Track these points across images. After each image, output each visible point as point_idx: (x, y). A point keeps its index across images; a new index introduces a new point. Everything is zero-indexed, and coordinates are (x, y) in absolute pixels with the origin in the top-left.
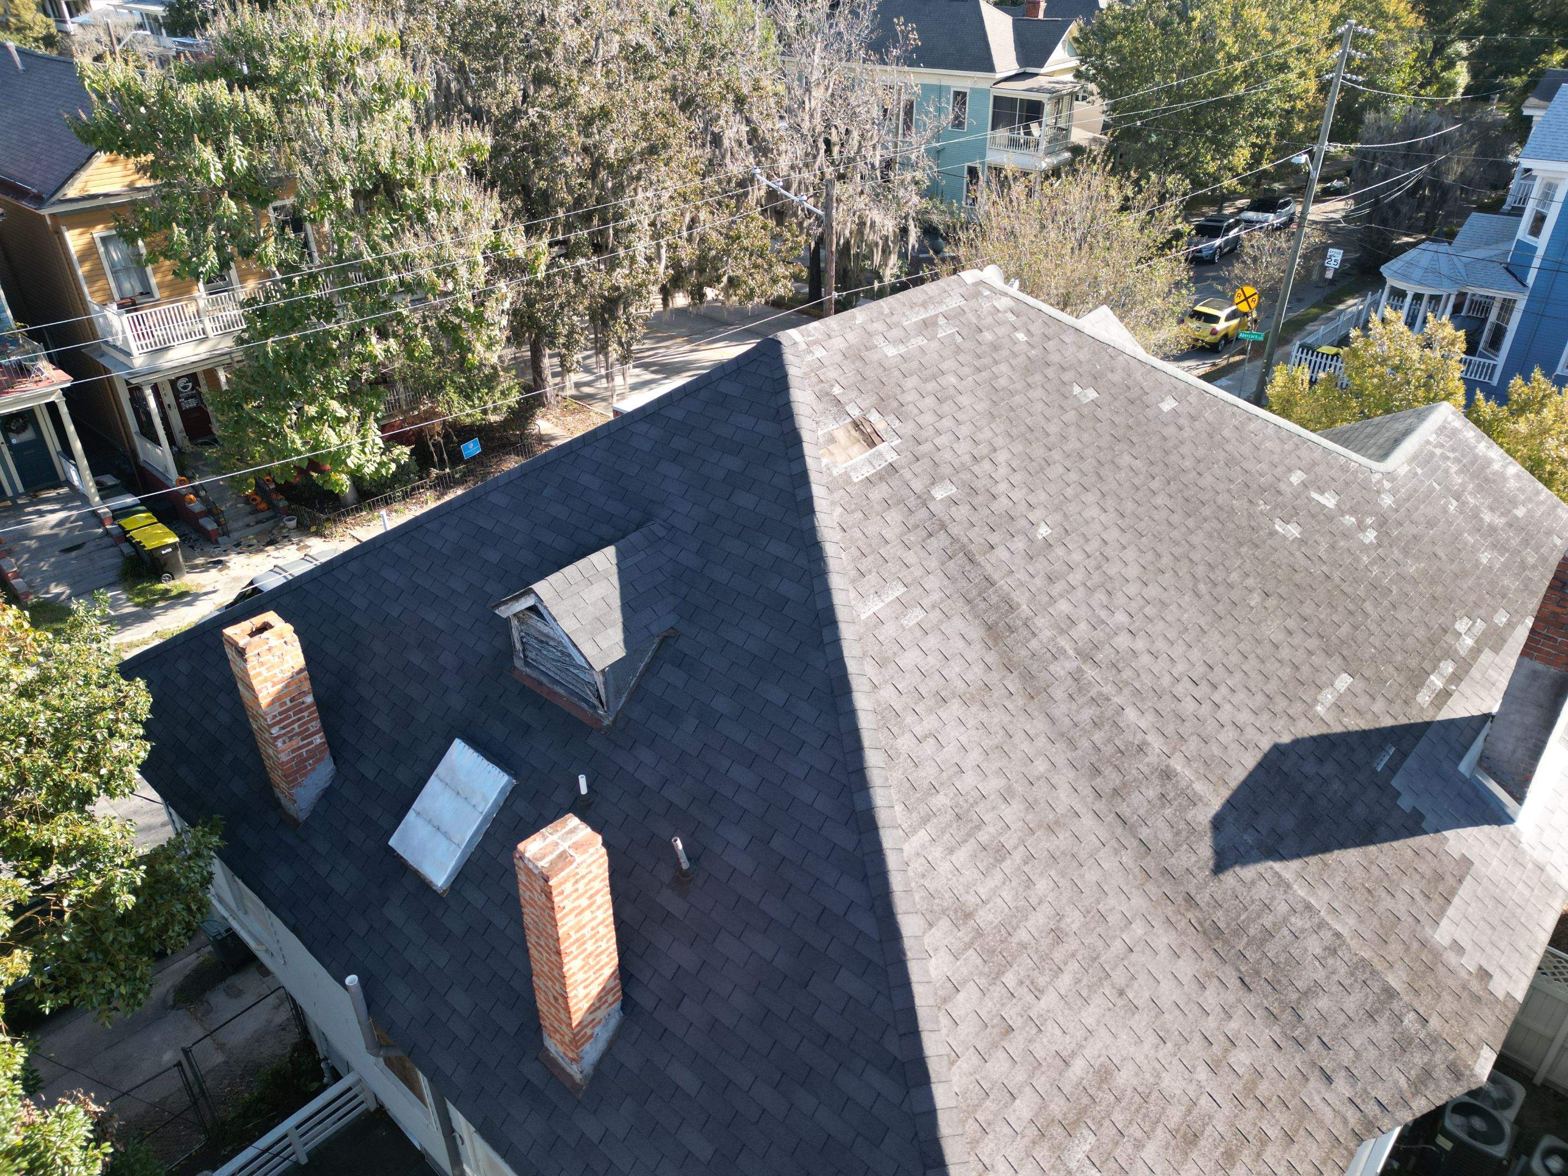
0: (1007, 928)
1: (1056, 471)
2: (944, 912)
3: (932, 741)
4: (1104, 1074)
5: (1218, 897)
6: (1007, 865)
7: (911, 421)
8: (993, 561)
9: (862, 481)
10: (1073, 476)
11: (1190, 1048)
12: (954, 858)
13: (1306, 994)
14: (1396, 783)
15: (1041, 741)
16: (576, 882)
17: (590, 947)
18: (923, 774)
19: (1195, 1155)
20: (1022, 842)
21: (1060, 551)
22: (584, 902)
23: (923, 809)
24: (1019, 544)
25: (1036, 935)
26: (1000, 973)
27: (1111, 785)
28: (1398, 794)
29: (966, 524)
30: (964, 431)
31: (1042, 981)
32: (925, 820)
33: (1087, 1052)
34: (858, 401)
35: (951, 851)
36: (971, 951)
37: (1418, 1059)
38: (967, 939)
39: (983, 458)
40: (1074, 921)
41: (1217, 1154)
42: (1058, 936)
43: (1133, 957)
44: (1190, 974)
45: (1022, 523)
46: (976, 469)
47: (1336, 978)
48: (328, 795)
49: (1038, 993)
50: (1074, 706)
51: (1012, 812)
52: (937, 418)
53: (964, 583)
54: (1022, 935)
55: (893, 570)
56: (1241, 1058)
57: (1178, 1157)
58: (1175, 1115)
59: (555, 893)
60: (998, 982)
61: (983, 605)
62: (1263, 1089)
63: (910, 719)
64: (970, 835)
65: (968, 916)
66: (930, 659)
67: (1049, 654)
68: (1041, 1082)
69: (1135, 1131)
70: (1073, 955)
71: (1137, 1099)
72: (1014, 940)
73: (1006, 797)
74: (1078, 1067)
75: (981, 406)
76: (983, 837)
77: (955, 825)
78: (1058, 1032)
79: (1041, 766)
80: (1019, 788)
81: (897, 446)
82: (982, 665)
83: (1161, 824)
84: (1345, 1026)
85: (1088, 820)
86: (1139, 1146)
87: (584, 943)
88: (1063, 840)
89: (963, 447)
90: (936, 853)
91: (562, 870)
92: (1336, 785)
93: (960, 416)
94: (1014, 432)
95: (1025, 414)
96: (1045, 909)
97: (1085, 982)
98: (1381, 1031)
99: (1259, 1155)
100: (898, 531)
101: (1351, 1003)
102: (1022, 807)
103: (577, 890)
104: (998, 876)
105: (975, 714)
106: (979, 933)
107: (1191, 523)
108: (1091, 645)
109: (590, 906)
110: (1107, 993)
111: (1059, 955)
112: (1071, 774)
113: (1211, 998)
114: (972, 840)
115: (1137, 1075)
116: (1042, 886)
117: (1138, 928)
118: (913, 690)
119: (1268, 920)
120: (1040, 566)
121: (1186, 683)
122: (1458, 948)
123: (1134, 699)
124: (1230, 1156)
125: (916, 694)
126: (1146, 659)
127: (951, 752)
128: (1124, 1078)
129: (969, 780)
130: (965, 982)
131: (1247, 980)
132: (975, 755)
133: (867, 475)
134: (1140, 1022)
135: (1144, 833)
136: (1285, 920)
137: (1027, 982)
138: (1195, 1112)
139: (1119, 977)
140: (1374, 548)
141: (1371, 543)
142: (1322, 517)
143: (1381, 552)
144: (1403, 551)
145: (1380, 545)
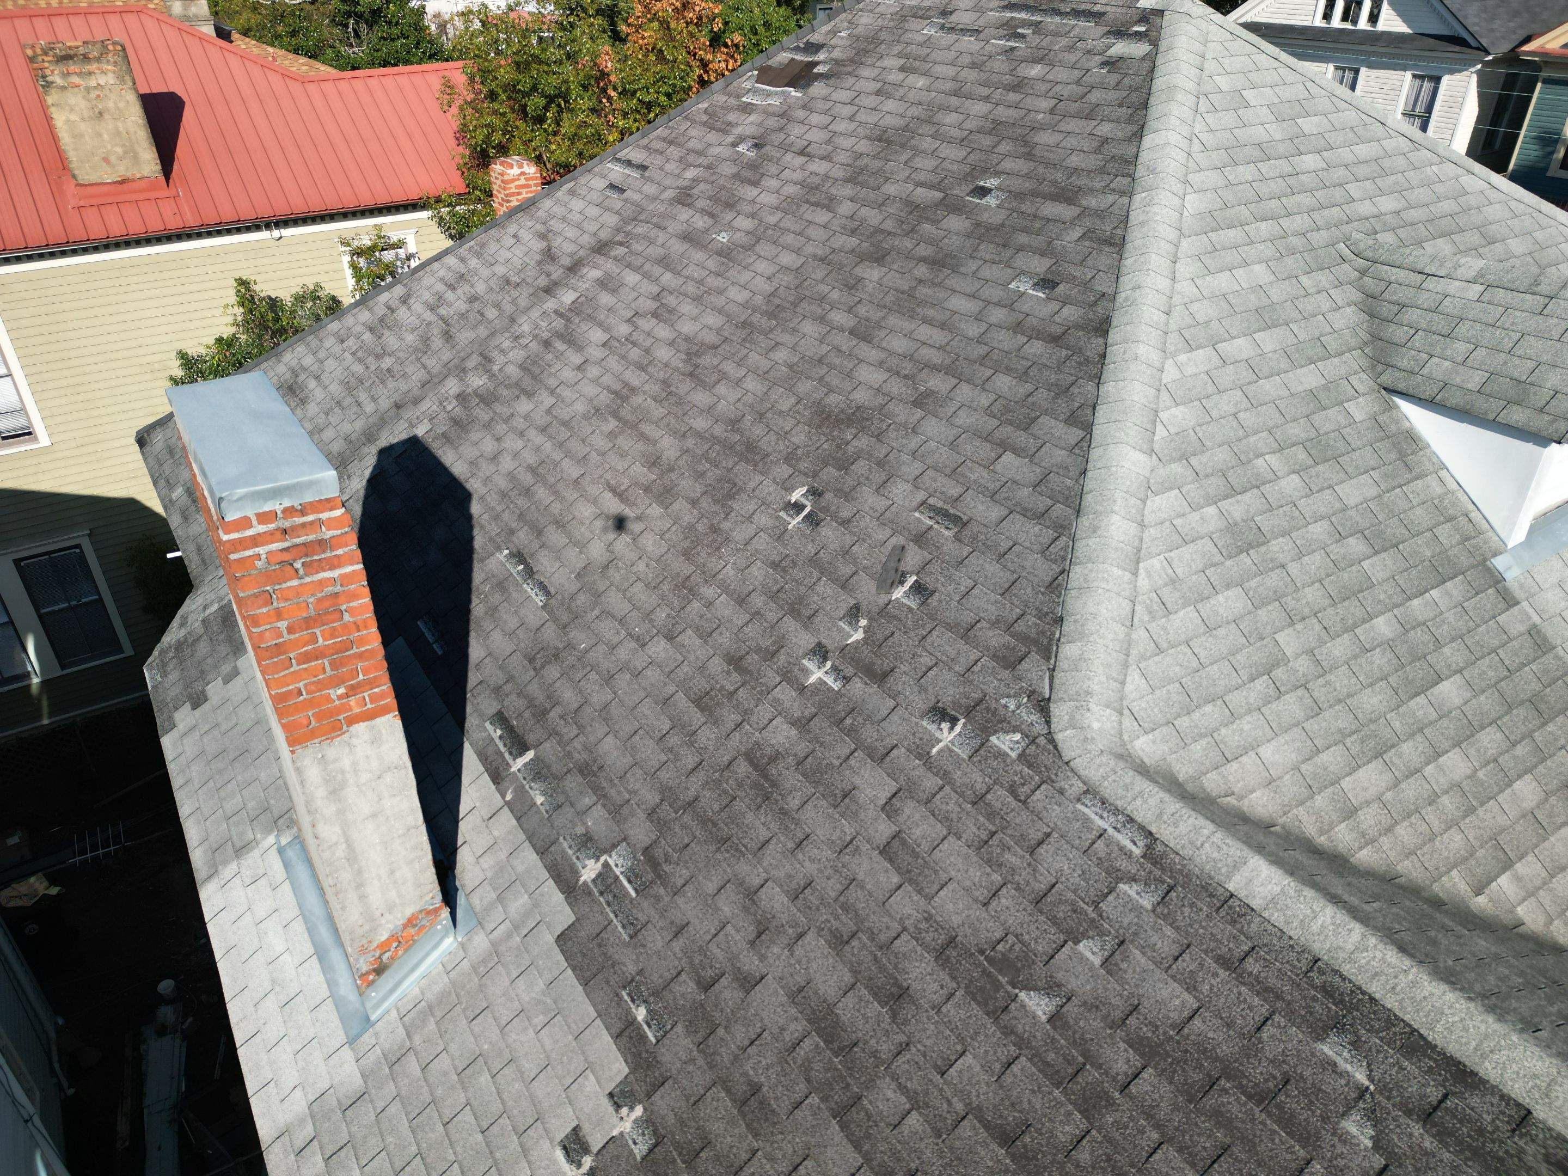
0: (393, 326)
3: (514, 241)
6: (427, 314)
7: (832, 89)
8: (674, 211)
9: (744, 103)
12: (437, 283)
15: (510, 309)
18: (492, 247)
20: (441, 318)
21: (699, 256)
24: (700, 222)
25: (384, 343)
29: (714, 178)
34: (837, 50)
39: (807, 155)
45: (729, 215)
46: (788, 157)
53: (652, 207)
55: (655, 161)
75: (889, 121)
81: (793, 97)
93: (863, 114)
100: (698, 146)
120: (677, 247)
133: (754, 102)
140: (791, 677)
141: (806, 672)
142: (846, 570)
143: (785, 694)
144: (802, 748)
145: (802, 689)
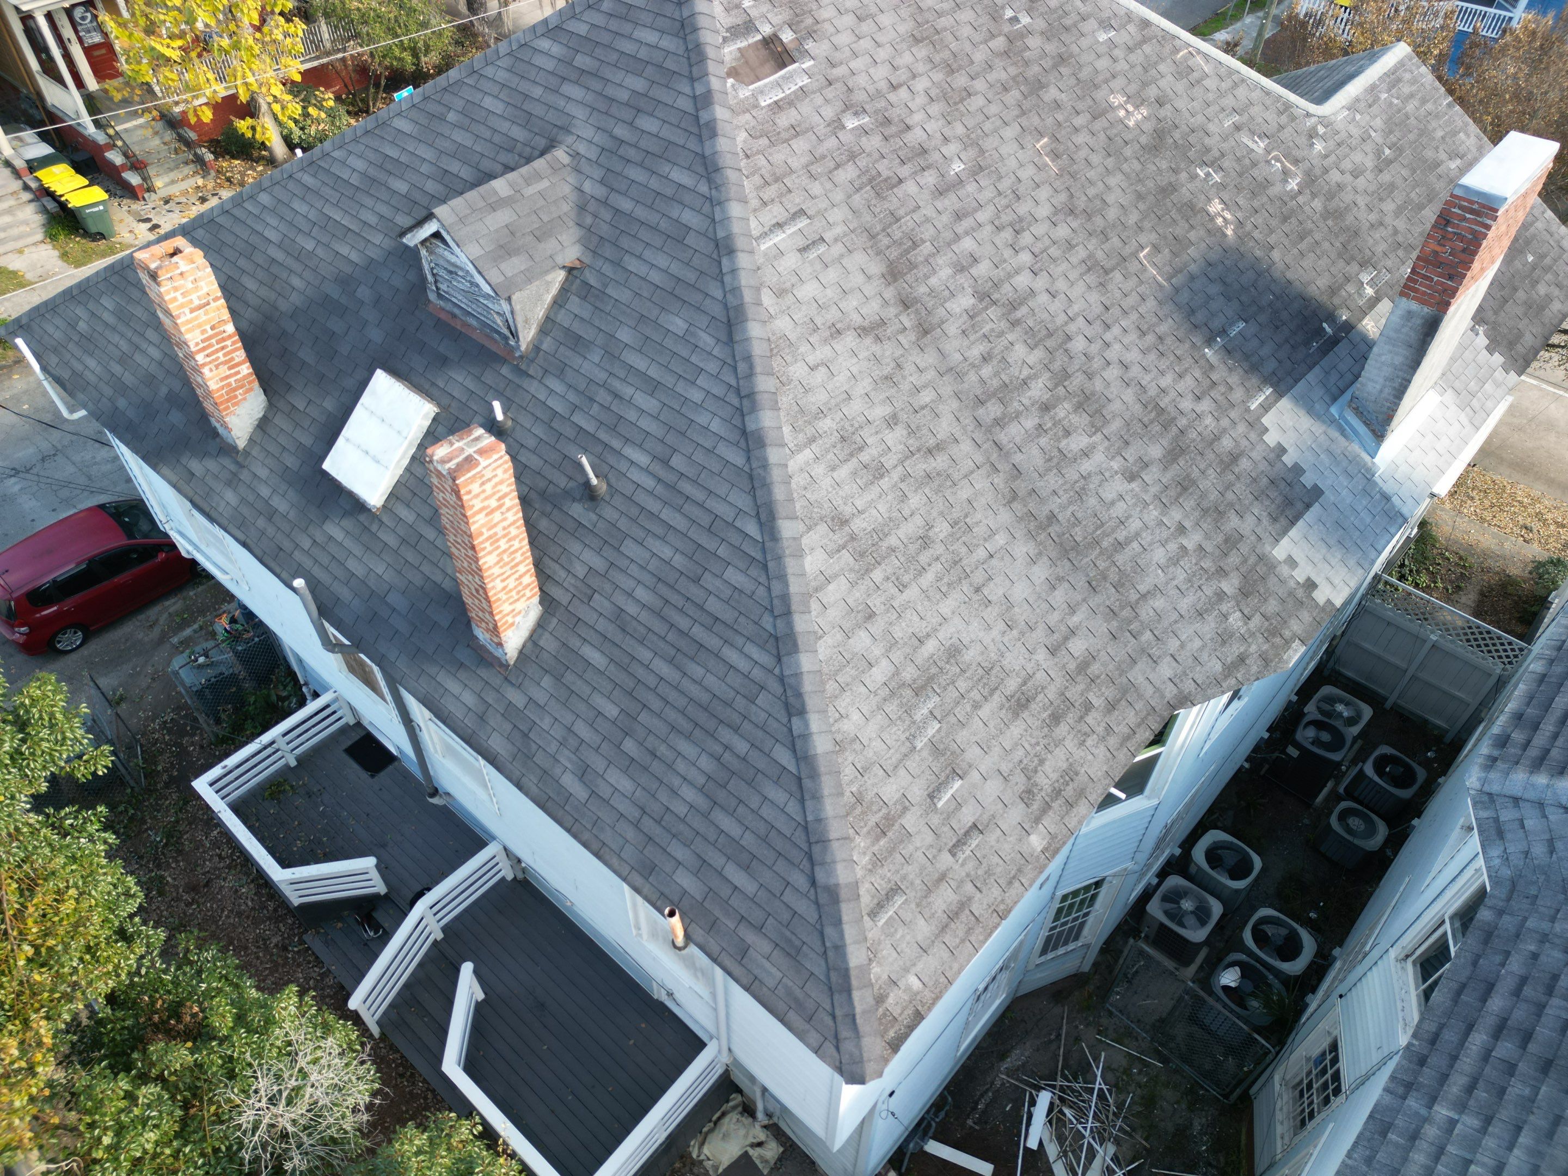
0: (880, 533)
1: (977, 102)
2: (821, 519)
3: (823, 370)
4: (953, 652)
5: (1079, 515)
6: (885, 483)
7: (826, 41)
8: (900, 195)
9: (769, 105)
10: (993, 109)
11: (1034, 635)
12: (835, 475)
13: (1144, 597)
14: (1266, 420)
15: (931, 374)
16: (483, 484)
17: (503, 544)
18: (813, 400)
19: (1025, 715)
20: (902, 462)
21: (971, 188)
22: (493, 503)
23: (810, 431)
24: (930, 178)
25: (905, 541)
26: (868, 571)
27: (992, 416)
28: (1267, 430)
29: (876, 155)
30: (882, 54)
31: (906, 578)
32: (812, 440)
33: (941, 635)
34: (769, 16)
35: (833, 469)
36: (844, 551)
37: (1235, 649)
38: (841, 542)
39: (900, 85)
40: (942, 529)
41: (1045, 715)
42: (925, 542)
43: (994, 562)
44: (1043, 578)
45: (936, 156)
46: (892, 97)
47: (1175, 583)
48: (263, 424)
49: (902, 587)
50: (966, 343)
51: (895, 437)
52: (855, 39)
53: (867, 218)
54: (892, 541)
55: (797, 201)
56: (1078, 646)
57: (1010, 716)
58: (1012, 685)
59: (462, 492)
60: (866, 577)
61: (886, 241)
62: (1095, 669)
63: (804, 348)
64: (851, 455)
65: (844, 522)
66: (829, 292)
67: (947, 292)
68: (897, 656)
69: (975, 695)
70: (937, 559)
71: (980, 671)
72: (884, 545)
73: (892, 421)
74: (931, 646)
75: (903, 28)
76: (865, 457)
77: (839, 446)
78: (916, 618)
79: (927, 397)
80: (903, 416)
81: (809, 68)
82: (880, 301)
83: (1035, 451)
84: (1176, 622)
85: (966, 446)
86: (976, 706)
87: (498, 540)
88: (940, 462)
89: (881, 72)
90: (819, 470)
91: (469, 471)
92: (1209, 420)
93: (880, 38)
94: (937, 58)
95: (950, 38)
96: (918, 520)
97: (946, 580)
98: (1209, 627)
99: (1081, 718)
100: (805, 160)
101: (1185, 604)
102: (905, 432)
103: (484, 491)
104: (874, 491)
105: (868, 345)
106: (853, 538)
107: (1110, 162)
108: (990, 284)
109: (500, 507)
110: (965, 589)
111: (924, 558)
112: (955, 404)
113: (1059, 597)
114: (855, 460)
115: (982, 653)
116: (915, 500)
117: (1001, 539)
118: (808, 321)
119: (1121, 535)
120: (950, 202)
121: (1081, 321)
122: (1291, 562)
123: (1025, 337)
124: (1056, 718)
125: (811, 325)
126: (1043, 298)
127: (841, 379)
128: (970, 655)
129: (855, 407)
130: (836, 576)
131: (1094, 583)
132: (865, 385)
133: (775, 99)
134: (991, 613)
135: (1018, 458)
136: (1137, 535)
137: (893, 578)
138: (1030, 684)
139: (978, 577)
140: (1294, 196)
141: (1292, 190)
142: (1247, 161)
143: (1301, 199)
144: (1323, 199)
145: (1300, 192)
